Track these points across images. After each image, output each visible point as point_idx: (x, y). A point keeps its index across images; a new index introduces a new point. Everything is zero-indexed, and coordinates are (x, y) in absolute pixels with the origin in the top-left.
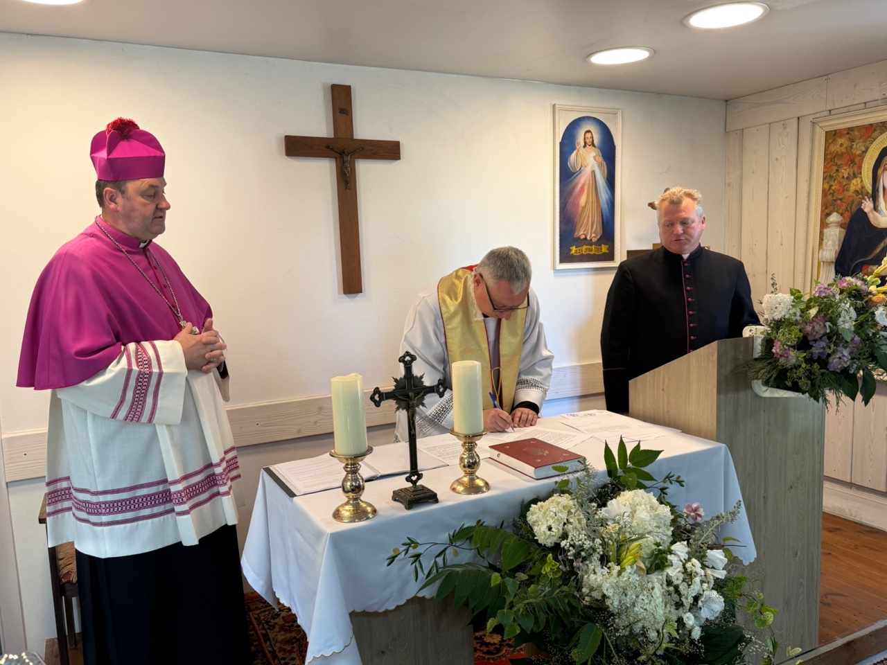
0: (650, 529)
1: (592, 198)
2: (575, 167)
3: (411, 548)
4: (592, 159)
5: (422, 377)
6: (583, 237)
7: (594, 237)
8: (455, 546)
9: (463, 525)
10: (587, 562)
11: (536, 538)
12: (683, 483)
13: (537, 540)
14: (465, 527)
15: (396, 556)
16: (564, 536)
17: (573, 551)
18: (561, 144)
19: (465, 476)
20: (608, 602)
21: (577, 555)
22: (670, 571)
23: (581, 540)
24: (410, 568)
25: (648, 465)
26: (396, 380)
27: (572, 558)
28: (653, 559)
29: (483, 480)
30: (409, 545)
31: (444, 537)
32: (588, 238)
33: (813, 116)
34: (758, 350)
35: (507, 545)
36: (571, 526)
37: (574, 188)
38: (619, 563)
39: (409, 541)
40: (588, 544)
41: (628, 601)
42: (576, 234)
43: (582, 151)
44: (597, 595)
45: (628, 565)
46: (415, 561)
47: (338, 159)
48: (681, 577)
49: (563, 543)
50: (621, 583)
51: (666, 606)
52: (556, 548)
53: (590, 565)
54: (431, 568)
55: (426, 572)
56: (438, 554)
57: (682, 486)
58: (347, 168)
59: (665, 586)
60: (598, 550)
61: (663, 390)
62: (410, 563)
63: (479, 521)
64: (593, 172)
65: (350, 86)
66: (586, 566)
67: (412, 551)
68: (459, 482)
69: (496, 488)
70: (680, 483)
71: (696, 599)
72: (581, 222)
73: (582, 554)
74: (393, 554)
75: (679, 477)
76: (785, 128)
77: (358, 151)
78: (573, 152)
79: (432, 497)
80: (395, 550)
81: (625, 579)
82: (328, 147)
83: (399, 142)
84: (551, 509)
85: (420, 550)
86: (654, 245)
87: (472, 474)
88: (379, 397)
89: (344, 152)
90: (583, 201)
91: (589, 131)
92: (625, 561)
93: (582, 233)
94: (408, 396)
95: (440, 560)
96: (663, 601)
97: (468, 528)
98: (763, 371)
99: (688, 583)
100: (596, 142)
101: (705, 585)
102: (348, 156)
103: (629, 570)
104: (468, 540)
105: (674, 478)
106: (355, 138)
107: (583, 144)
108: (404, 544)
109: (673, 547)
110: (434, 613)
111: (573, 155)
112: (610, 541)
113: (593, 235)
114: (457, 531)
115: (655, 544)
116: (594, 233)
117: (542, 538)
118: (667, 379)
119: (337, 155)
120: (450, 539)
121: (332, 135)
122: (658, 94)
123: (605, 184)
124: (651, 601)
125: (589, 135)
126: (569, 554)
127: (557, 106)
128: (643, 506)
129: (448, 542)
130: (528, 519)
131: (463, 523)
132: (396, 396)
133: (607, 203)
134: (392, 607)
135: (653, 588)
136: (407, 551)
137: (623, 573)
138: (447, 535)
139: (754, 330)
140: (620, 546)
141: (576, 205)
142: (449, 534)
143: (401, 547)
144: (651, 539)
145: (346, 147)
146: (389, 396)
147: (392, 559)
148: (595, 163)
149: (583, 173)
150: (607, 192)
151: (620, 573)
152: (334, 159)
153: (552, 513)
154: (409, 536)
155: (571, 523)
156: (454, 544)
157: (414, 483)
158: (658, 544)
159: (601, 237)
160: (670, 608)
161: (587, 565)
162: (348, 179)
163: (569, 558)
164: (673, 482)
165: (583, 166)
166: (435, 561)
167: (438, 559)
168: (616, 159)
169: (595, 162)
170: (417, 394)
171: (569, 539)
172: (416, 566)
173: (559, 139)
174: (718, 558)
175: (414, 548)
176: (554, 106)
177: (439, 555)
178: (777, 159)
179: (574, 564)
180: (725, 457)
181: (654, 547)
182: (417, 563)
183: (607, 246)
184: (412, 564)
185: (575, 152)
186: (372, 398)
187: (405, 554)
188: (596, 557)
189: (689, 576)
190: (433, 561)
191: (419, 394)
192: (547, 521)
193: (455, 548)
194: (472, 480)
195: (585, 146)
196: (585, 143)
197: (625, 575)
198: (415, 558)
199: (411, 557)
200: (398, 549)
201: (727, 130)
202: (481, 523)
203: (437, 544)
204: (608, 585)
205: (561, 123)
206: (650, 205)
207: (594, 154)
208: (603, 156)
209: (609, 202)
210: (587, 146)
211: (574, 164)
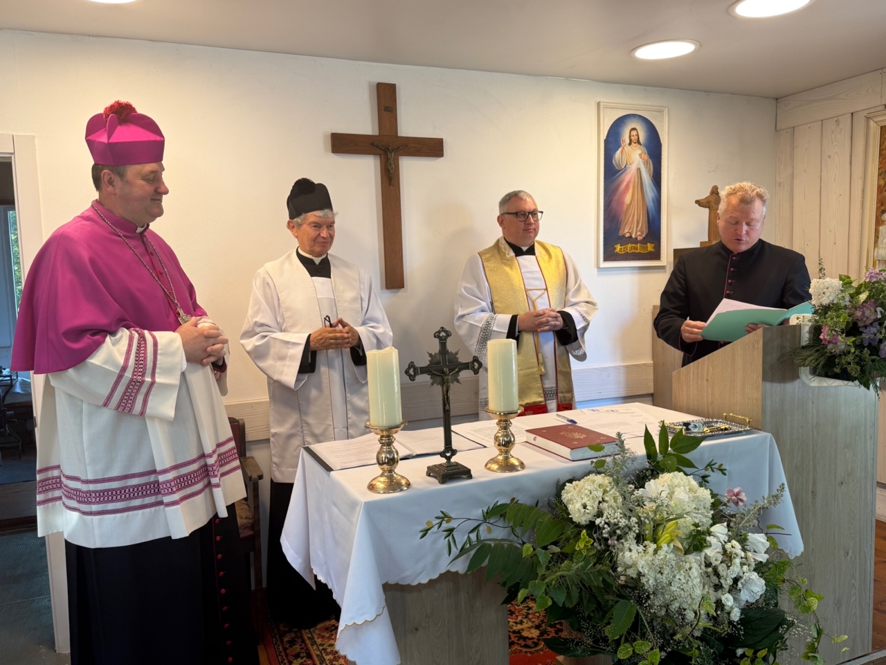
0: (688, 509)
1: (638, 196)
2: (620, 165)
3: (444, 522)
4: (638, 157)
5: (457, 353)
6: (628, 235)
7: (639, 235)
8: (489, 523)
9: (497, 502)
10: (623, 541)
11: (570, 516)
12: (726, 472)
13: (572, 518)
14: (498, 504)
15: (429, 529)
16: (600, 514)
17: (607, 529)
18: (606, 141)
19: (499, 455)
20: (644, 580)
21: (613, 533)
22: (708, 551)
23: (616, 518)
24: (443, 542)
25: (689, 451)
26: (431, 355)
27: (607, 536)
28: (690, 540)
29: (518, 459)
30: (443, 519)
31: (478, 513)
32: (633, 236)
33: (867, 112)
34: (805, 337)
35: (541, 523)
36: (607, 504)
37: (619, 185)
38: (655, 541)
39: (442, 515)
40: (623, 522)
41: (664, 579)
42: (620, 232)
43: (627, 148)
44: (632, 573)
45: (665, 543)
46: (449, 535)
47: (383, 156)
48: (720, 557)
49: (598, 521)
50: (657, 561)
51: (704, 587)
52: (591, 526)
53: (625, 543)
54: (465, 544)
55: (459, 547)
56: (471, 529)
57: (725, 474)
58: (390, 164)
59: (703, 567)
60: (634, 529)
61: (707, 380)
62: (444, 537)
63: (513, 499)
64: (639, 170)
65: (395, 85)
66: (621, 545)
67: (445, 525)
68: (493, 460)
69: (530, 468)
70: (722, 471)
71: (736, 580)
72: (626, 220)
73: (619, 533)
74: (426, 527)
75: (721, 465)
76: (838, 125)
77: (402, 148)
78: (617, 150)
79: (465, 473)
80: (428, 523)
81: (661, 557)
82: (372, 144)
83: (442, 139)
84: (586, 487)
85: (453, 524)
86: (701, 243)
87: (507, 452)
88: (413, 371)
89: (388, 149)
90: (628, 199)
91: (634, 129)
92: (661, 539)
93: (627, 231)
94: (443, 372)
95: (473, 536)
96: (700, 582)
97: (502, 505)
98: (810, 359)
99: (727, 564)
100: (642, 140)
101: (745, 568)
102: (392, 153)
103: (665, 547)
104: (502, 518)
105: (716, 466)
106: (399, 135)
107: (628, 141)
108: (437, 518)
109: (712, 529)
110: (467, 593)
111: (618, 152)
112: (646, 520)
113: (639, 233)
114: (491, 508)
115: (693, 525)
116: (639, 231)
117: (577, 515)
118: (711, 369)
119: (382, 152)
120: (484, 516)
121: (377, 133)
122: (706, 92)
123: (651, 182)
124: (688, 581)
125: (634, 133)
126: (604, 531)
127: (602, 104)
128: (682, 488)
129: (482, 518)
130: (563, 497)
131: (497, 500)
132: (431, 371)
133: (653, 201)
134: (425, 581)
135: (690, 569)
136: (440, 524)
137: (659, 551)
138: (480, 512)
139: (802, 317)
140: (657, 526)
141: (621, 203)
142: (483, 510)
143: (434, 520)
144: (689, 520)
145: (390, 144)
146: (424, 370)
147: (425, 532)
149: (628, 171)
150: (653, 190)
151: (656, 552)
152: (379, 156)
153: (587, 491)
154: (442, 510)
155: (606, 502)
156: (488, 521)
157: (449, 459)
158: (696, 525)
159: (647, 235)
160: (709, 589)
161: (622, 543)
162: (392, 176)
163: (604, 535)
164: (715, 470)
165: (628, 164)
166: (469, 537)
167: (471, 535)
168: (663, 157)
169: (641, 160)
170: (451, 370)
171: (604, 517)
172: (449, 540)
173: (604, 136)
174: (760, 542)
175: (447, 522)
176: (599, 104)
177: (472, 531)
178: (829, 157)
179: (609, 541)
180: (770, 446)
181: (692, 528)
182: (450, 538)
183: (653, 245)
184: (446, 538)
185: (620, 149)
186: (407, 372)
187: (438, 528)
188: (632, 535)
189: (728, 557)
190: (466, 537)
191: (453, 370)
192: (582, 498)
193: (489, 525)
194: (506, 459)
195: (630, 144)
196: (631, 140)
197: (662, 553)
198: (449, 532)
199: (444, 531)
200: (431, 523)
201: (778, 129)
202: (515, 500)
203: (470, 519)
204: (643, 562)
205: (606, 121)
206: (697, 202)
207: (639, 152)
208: (649, 154)
209: (655, 200)
210: (633, 143)
211: (619, 161)
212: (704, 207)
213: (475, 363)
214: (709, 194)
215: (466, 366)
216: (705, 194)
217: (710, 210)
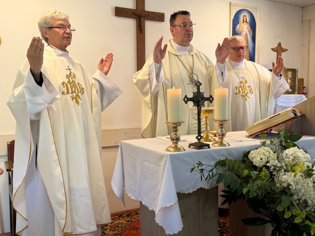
2: (238, 31)
3: (200, 166)
4: (246, 28)
5: (204, 93)
8: (216, 168)
9: (220, 159)
10: (279, 173)
11: (254, 164)
14: (221, 160)
15: (194, 169)
16: (268, 162)
17: (273, 167)
18: (233, 20)
19: (219, 140)
20: (291, 187)
21: (275, 169)
23: (276, 163)
24: (199, 175)
25: (297, 141)
26: (193, 93)
27: (272, 170)
29: (227, 142)
31: (213, 163)
35: (242, 167)
36: (271, 158)
38: (294, 171)
39: (199, 163)
40: (279, 165)
41: (299, 187)
43: (242, 24)
44: (285, 185)
45: (299, 172)
47: (138, 19)
49: (268, 164)
50: (296, 179)
52: (265, 166)
54: (207, 176)
55: (205, 178)
58: (141, 23)
59: (313, 183)
60: (284, 167)
62: (199, 173)
63: (227, 158)
64: (246, 34)
67: (200, 168)
68: (216, 142)
69: (231, 146)
73: (278, 169)
74: (192, 167)
75: (306, 150)
77: (146, 16)
78: (238, 24)
79: (207, 146)
80: (194, 166)
82: (133, 13)
83: (164, 14)
84: (262, 151)
85: (203, 167)
87: (222, 139)
88: (187, 99)
89: (141, 16)
92: (297, 171)
94: (199, 101)
95: (211, 173)
97: (223, 160)
100: (248, 21)
102: (142, 18)
104: (222, 167)
106: (146, 10)
107: (242, 21)
108: (197, 164)
110: (203, 202)
111: (238, 26)
112: (288, 164)
114: (218, 161)
117: (258, 163)
119: (137, 17)
120: (215, 165)
121: (135, 8)
122: (274, 2)
125: (245, 17)
126: (271, 169)
127: (232, 3)
128: (299, 153)
129: (214, 166)
130: (249, 157)
131: (220, 158)
132: (193, 100)
133: (252, 49)
134: (191, 192)
136: (198, 167)
137: (296, 176)
142: (215, 162)
143: (196, 165)
145: (141, 14)
146: (191, 99)
147: (192, 170)
148: (247, 30)
149: (242, 34)
150: (252, 43)
151: (295, 176)
152: (136, 19)
153: (262, 153)
154: (199, 161)
155: (270, 157)
156: (216, 167)
157: (199, 140)
158: (308, 167)
162: (142, 28)
163: (271, 170)
165: (242, 31)
167: (210, 173)
168: (256, 29)
170: (202, 100)
171: (271, 163)
172: (201, 174)
173: (232, 18)
175: (201, 166)
176: (230, 4)
177: (210, 171)
179: (273, 173)
182: (202, 173)
184: (200, 173)
186: (184, 100)
187: (198, 168)
188: (283, 170)
190: (208, 173)
192: (260, 156)
193: (217, 169)
194: (222, 142)
195: (243, 22)
196: (243, 21)
197: (297, 176)
198: (201, 171)
199: (199, 170)
200: (195, 166)
201: (303, 21)
202: (228, 159)
203: (210, 166)
204: (291, 180)
205: (233, 11)
206: (272, 49)
207: (247, 26)
208: (251, 27)
209: (253, 48)
210: (244, 22)
211: (238, 30)
212: (275, 51)
213: (211, 98)
214: (277, 46)
215: (208, 99)
216: (275, 46)
217: (277, 53)
